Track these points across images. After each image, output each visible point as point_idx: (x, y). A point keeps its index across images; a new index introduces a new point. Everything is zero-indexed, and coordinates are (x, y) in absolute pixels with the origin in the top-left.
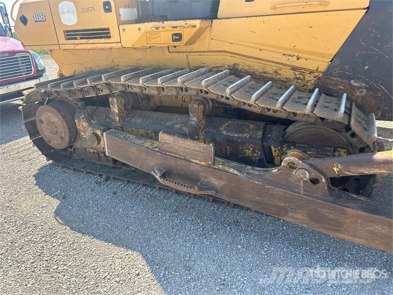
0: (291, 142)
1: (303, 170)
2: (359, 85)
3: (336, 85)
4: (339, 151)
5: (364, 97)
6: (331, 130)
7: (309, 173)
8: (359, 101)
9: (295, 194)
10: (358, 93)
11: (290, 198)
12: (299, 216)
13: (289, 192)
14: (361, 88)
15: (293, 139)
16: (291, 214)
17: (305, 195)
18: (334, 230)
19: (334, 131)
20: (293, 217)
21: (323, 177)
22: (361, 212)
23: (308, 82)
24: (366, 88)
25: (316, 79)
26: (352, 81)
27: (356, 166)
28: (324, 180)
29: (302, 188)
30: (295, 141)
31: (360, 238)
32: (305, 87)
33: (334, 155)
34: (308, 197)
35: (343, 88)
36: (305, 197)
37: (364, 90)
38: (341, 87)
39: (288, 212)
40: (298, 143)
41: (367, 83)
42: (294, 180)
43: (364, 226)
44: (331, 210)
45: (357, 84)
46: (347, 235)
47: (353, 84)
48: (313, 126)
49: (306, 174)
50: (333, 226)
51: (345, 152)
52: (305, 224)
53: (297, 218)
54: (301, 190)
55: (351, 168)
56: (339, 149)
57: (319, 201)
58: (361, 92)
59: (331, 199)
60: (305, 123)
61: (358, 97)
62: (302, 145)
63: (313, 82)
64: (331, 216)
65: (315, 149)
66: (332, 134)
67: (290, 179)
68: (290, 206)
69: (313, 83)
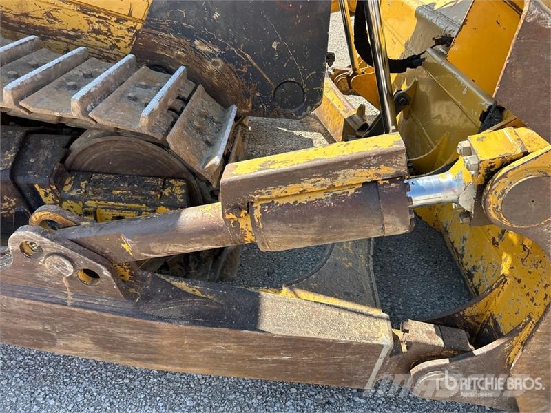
0: (83, 171)
1: (56, 257)
2: (209, 50)
3: (170, 48)
4: (172, 185)
5: (220, 75)
6: (150, 145)
7: (71, 261)
8: (215, 80)
9: (54, 305)
10: (210, 67)
11: (48, 315)
12: (76, 344)
13: (41, 303)
14: (214, 56)
15: (85, 165)
16: (61, 343)
17: (76, 306)
18: (147, 360)
19: (156, 148)
20: (67, 348)
21: (102, 267)
22: (185, 324)
23: (118, 41)
24: (221, 56)
25: (132, 34)
26: (197, 42)
27: (159, 241)
28: (106, 273)
29: (68, 292)
30: (91, 168)
31: (194, 366)
32: (115, 51)
33: (162, 193)
34: (83, 310)
35: (184, 55)
36: (76, 309)
37: (220, 60)
38: (180, 53)
39: (55, 339)
40: (97, 173)
41: (222, 47)
42: (48, 277)
43: (195, 347)
44: (132, 328)
45: (205, 48)
46: (171, 364)
47: (199, 47)
48: (116, 138)
49: (64, 265)
50: (144, 354)
51: (182, 187)
52: (95, 355)
53: (76, 347)
54: (67, 295)
55: (152, 245)
56: (172, 181)
57: (105, 315)
58: (215, 64)
59: (129, 305)
60: (99, 132)
61: (211, 73)
62: (105, 176)
63: (127, 40)
64: (136, 339)
65: (126, 185)
66: (155, 153)
67: (38, 275)
68: (54, 329)
69: (129, 42)
